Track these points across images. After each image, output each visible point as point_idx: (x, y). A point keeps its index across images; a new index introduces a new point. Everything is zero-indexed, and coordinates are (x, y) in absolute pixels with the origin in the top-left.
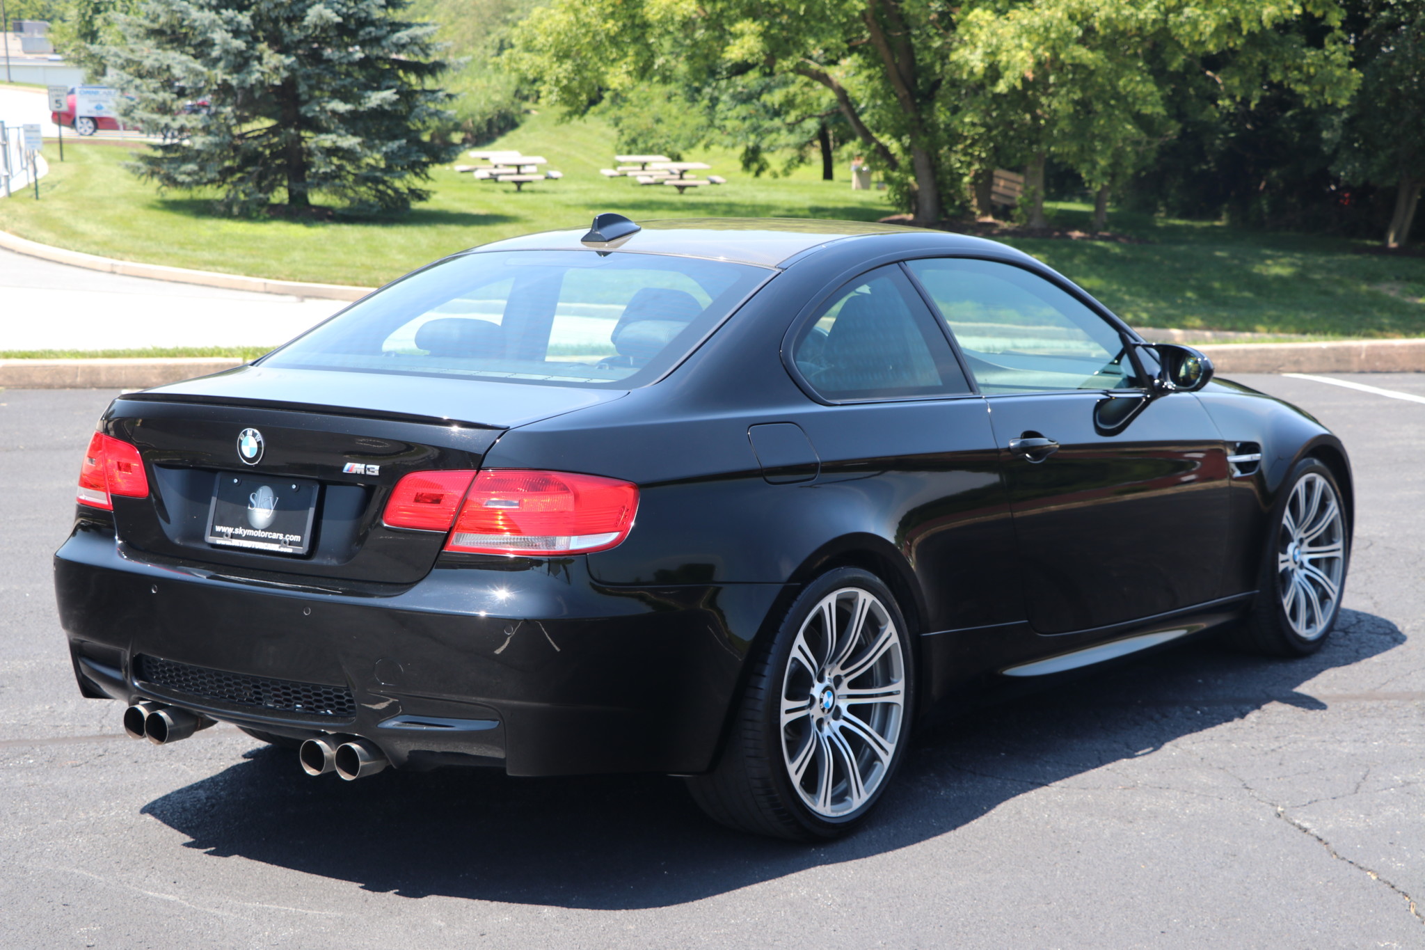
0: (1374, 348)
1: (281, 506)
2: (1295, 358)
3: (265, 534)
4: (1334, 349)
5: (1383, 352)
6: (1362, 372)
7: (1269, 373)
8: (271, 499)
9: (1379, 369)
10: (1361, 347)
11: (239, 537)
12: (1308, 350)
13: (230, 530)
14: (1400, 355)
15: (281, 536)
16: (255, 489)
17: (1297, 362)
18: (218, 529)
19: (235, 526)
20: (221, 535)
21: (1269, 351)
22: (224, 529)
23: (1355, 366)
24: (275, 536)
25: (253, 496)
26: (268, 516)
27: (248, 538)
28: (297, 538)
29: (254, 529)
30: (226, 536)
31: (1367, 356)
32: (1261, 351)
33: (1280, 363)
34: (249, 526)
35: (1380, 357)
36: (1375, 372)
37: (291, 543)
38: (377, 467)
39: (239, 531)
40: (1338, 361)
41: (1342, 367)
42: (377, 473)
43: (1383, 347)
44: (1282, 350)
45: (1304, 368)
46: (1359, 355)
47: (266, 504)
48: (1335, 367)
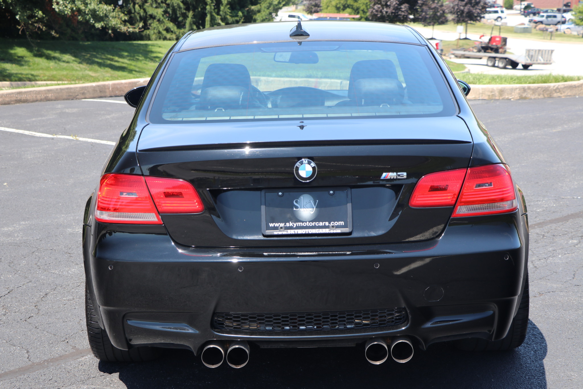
0: (114, 84)
1: (320, 206)
2: (83, 91)
3: (313, 224)
4: (98, 86)
5: (118, 87)
6: (111, 97)
7: (72, 99)
8: (312, 202)
9: (118, 95)
10: (109, 84)
11: (289, 228)
12: (88, 87)
13: (282, 225)
14: (125, 87)
15: (327, 224)
17: (83, 94)
18: (271, 225)
19: (286, 222)
20: (276, 228)
21: (71, 88)
22: (277, 225)
23: (108, 94)
24: (321, 224)
26: (312, 213)
27: (298, 228)
28: (342, 223)
30: (280, 229)
31: (112, 88)
32: (68, 89)
33: (76, 94)
34: (297, 220)
35: (117, 89)
36: (116, 96)
37: (338, 227)
38: (405, 174)
39: (290, 224)
40: (101, 92)
41: (102, 95)
42: (405, 177)
43: (118, 84)
44: (77, 88)
45: (87, 96)
46: (109, 88)
47: (308, 206)
48: (100, 95)
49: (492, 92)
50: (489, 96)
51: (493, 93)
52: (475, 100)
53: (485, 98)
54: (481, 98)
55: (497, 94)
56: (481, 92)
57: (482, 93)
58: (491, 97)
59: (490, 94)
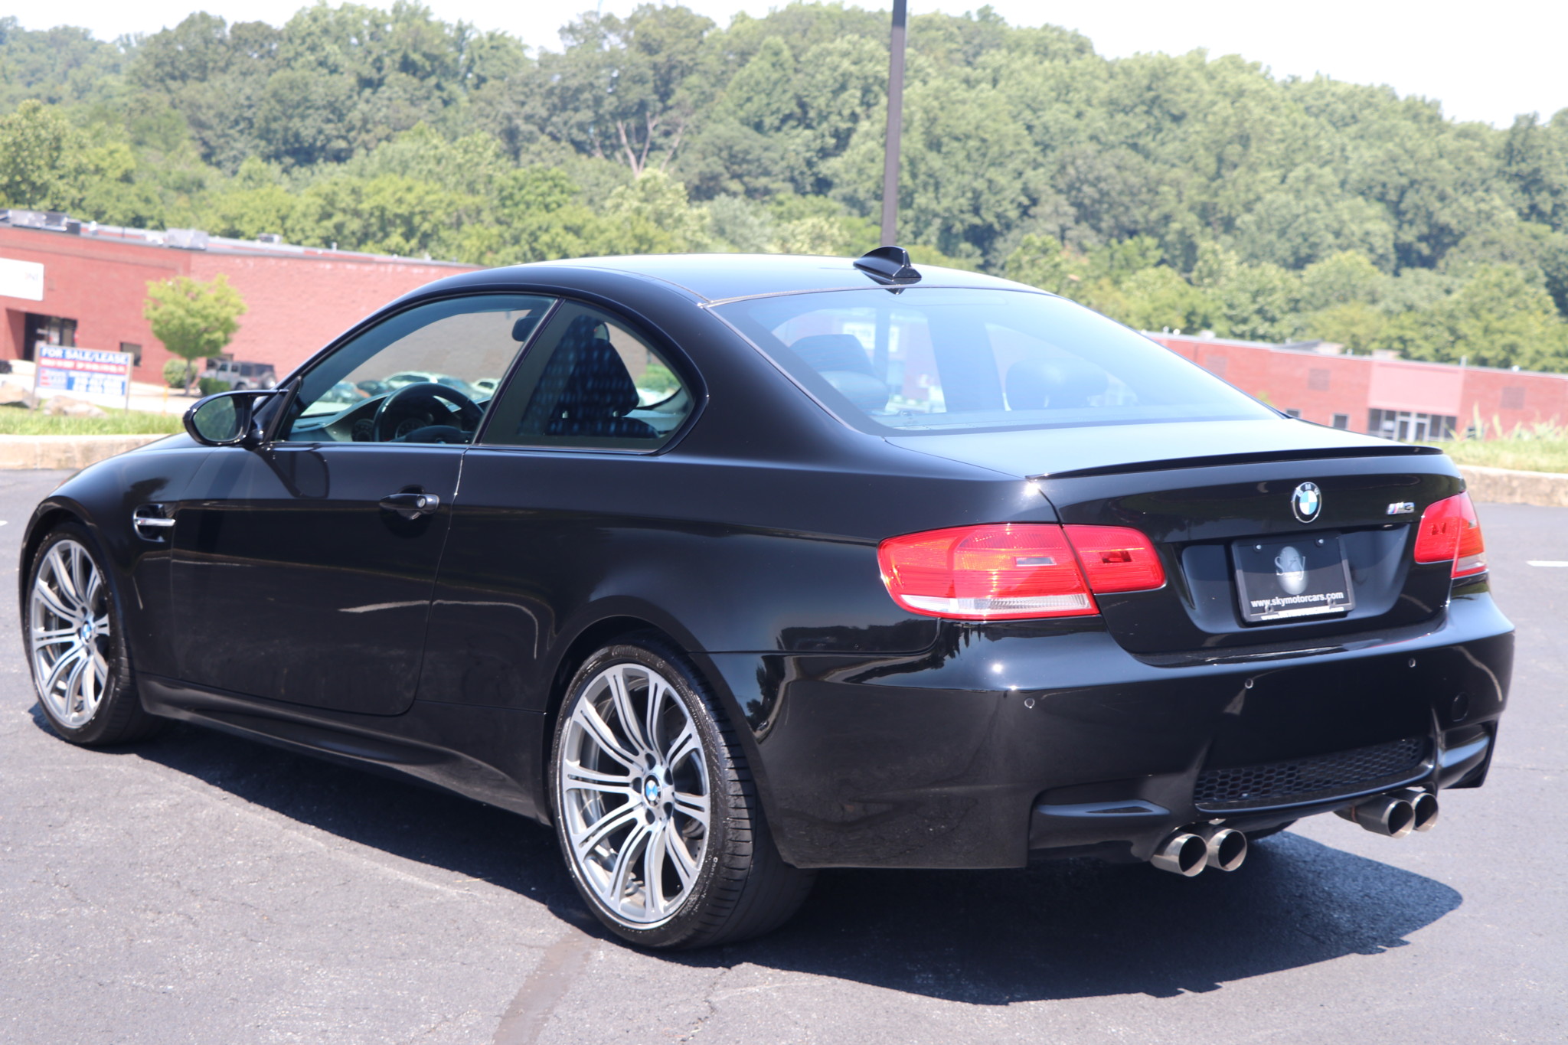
3: (1305, 599)
8: (1298, 559)
11: (1278, 608)
15: (1323, 597)
16: (1277, 553)
19: (1271, 597)
20: (1262, 610)
22: (1261, 603)
24: (1316, 598)
25: (1279, 560)
26: (1301, 578)
27: (1288, 607)
29: (1292, 596)
30: (1268, 610)
34: (1285, 594)
39: (1277, 601)
47: (1294, 566)
49: (65, 452)
50: (59, 461)
51: (69, 455)
52: (25, 470)
53: (49, 466)
54: (39, 466)
55: (78, 456)
56: (39, 451)
57: (42, 456)
58: (63, 463)
59: (63, 457)
